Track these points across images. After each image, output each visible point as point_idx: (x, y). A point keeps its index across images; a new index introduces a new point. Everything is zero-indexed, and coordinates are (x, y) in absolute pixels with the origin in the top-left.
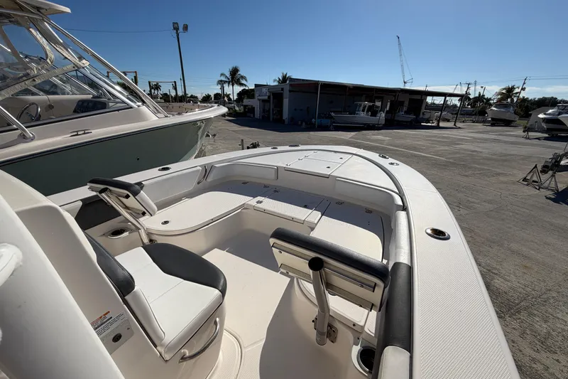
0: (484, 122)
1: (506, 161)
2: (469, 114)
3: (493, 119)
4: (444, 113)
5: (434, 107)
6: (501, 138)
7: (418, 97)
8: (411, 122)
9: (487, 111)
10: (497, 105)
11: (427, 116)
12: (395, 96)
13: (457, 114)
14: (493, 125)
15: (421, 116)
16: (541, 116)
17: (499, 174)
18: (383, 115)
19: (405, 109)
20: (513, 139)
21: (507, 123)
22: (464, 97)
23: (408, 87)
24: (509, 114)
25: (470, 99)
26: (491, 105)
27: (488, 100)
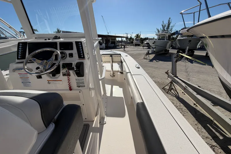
0: (133, 45)
1: (140, 55)
2: (129, 43)
3: (135, 44)
4: (122, 43)
5: (119, 42)
6: (138, 49)
7: (114, 38)
8: (113, 46)
9: (133, 42)
10: (135, 40)
11: (118, 44)
12: (106, 38)
13: (126, 43)
14: (136, 46)
15: (116, 44)
16: (145, 42)
17: (139, 58)
18: (104, 45)
19: (110, 42)
20: (140, 49)
21: (139, 45)
22: (127, 38)
23: (109, 34)
24: (139, 43)
25: (128, 39)
26: (134, 40)
27: (133, 39)
